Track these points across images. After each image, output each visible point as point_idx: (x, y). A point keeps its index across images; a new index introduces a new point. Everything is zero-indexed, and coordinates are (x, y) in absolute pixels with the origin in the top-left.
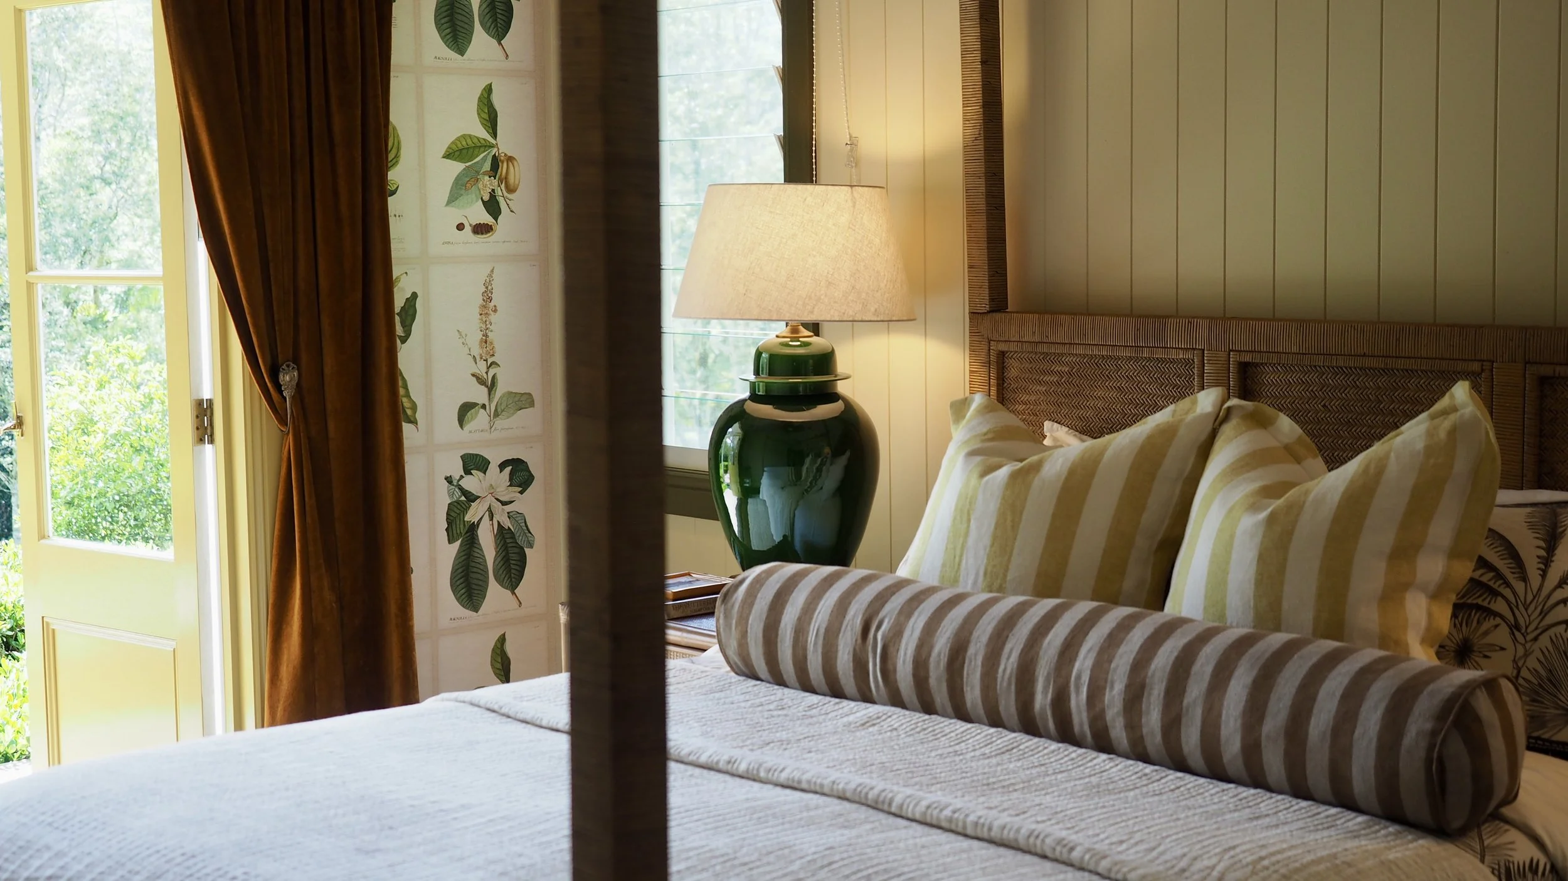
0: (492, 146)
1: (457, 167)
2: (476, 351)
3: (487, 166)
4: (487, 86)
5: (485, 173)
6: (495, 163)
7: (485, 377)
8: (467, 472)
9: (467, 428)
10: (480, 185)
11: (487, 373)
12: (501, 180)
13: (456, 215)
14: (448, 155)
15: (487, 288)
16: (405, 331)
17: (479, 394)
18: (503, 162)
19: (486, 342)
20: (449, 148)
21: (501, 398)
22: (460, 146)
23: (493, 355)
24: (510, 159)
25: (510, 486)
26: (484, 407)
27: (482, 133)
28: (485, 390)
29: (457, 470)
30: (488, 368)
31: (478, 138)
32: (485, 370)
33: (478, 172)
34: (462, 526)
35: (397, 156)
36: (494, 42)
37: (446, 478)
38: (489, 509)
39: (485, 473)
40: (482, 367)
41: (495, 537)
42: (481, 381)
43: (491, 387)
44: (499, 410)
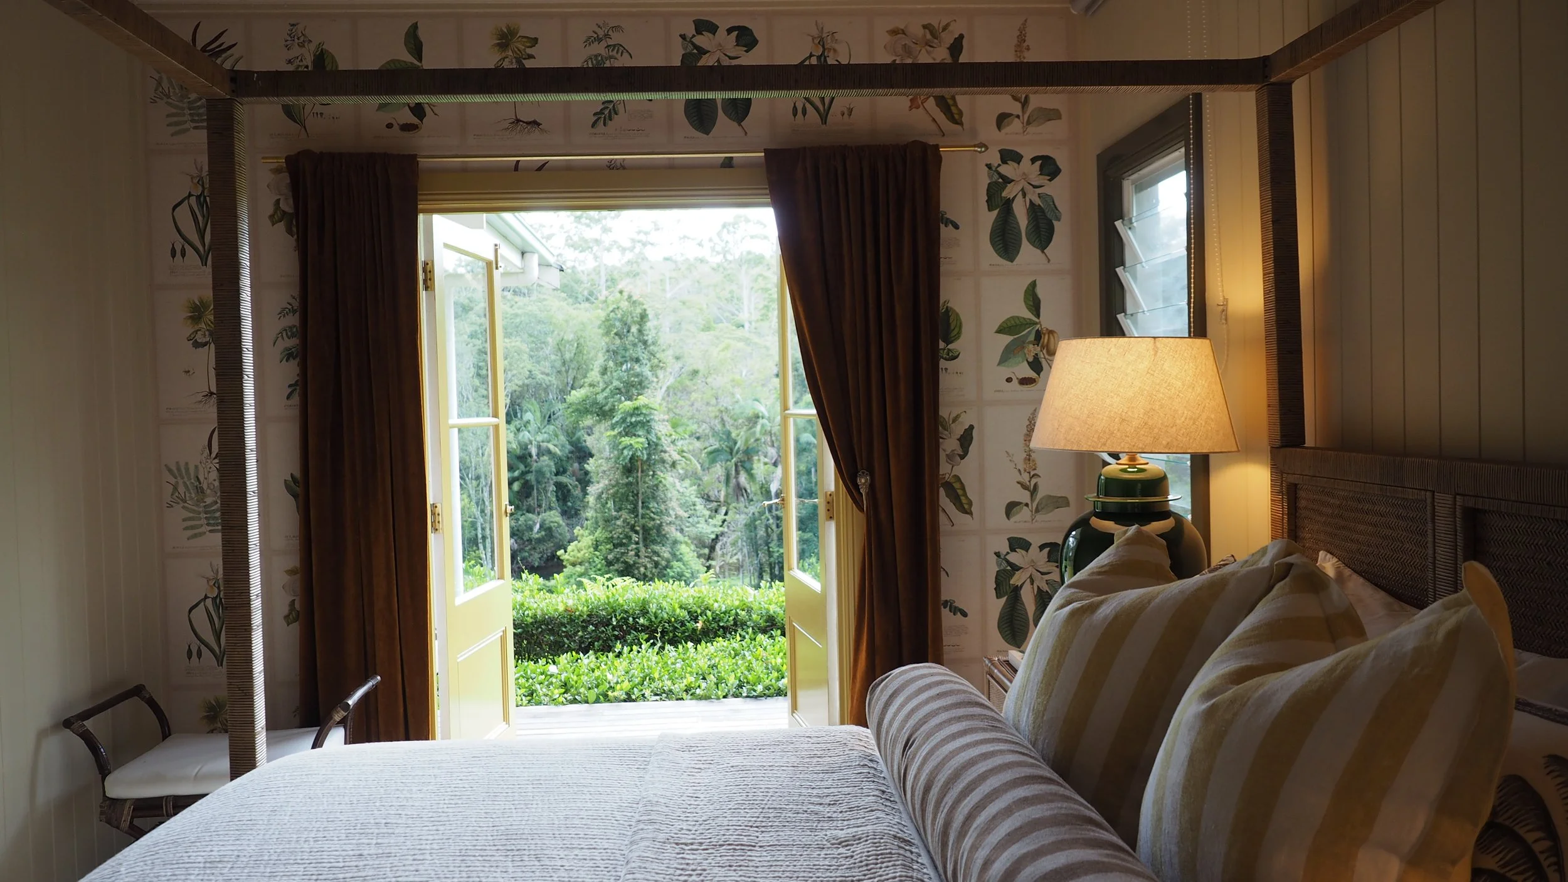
0: (1036, 323)
1: (1007, 339)
2: (1021, 467)
3: (1032, 337)
4: (1030, 284)
5: (1030, 342)
6: (1039, 336)
7: (1028, 483)
8: (1013, 549)
9: (1012, 520)
10: (1026, 351)
11: (1030, 482)
12: (1043, 347)
13: (1006, 371)
14: (1001, 330)
15: (1031, 422)
16: (963, 451)
17: (1024, 496)
18: (1045, 334)
19: (1029, 460)
20: (1000, 326)
21: (1041, 499)
22: (1009, 324)
23: (1035, 469)
24: (1051, 332)
25: (1048, 561)
26: (1027, 505)
27: (1028, 315)
28: (1028, 493)
29: (1004, 548)
30: (1031, 478)
31: (1024, 319)
32: (1028, 479)
33: (1024, 342)
34: (1008, 588)
35: (959, 333)
36: (1039, 251)
37: (995, 553)
38: (1031, 577)
39: (1027, 551)
40: (1025, 478)
41: (1035, 596)
42: (1025, 487)
43: (1034, 491)
44: (1040, 508)
